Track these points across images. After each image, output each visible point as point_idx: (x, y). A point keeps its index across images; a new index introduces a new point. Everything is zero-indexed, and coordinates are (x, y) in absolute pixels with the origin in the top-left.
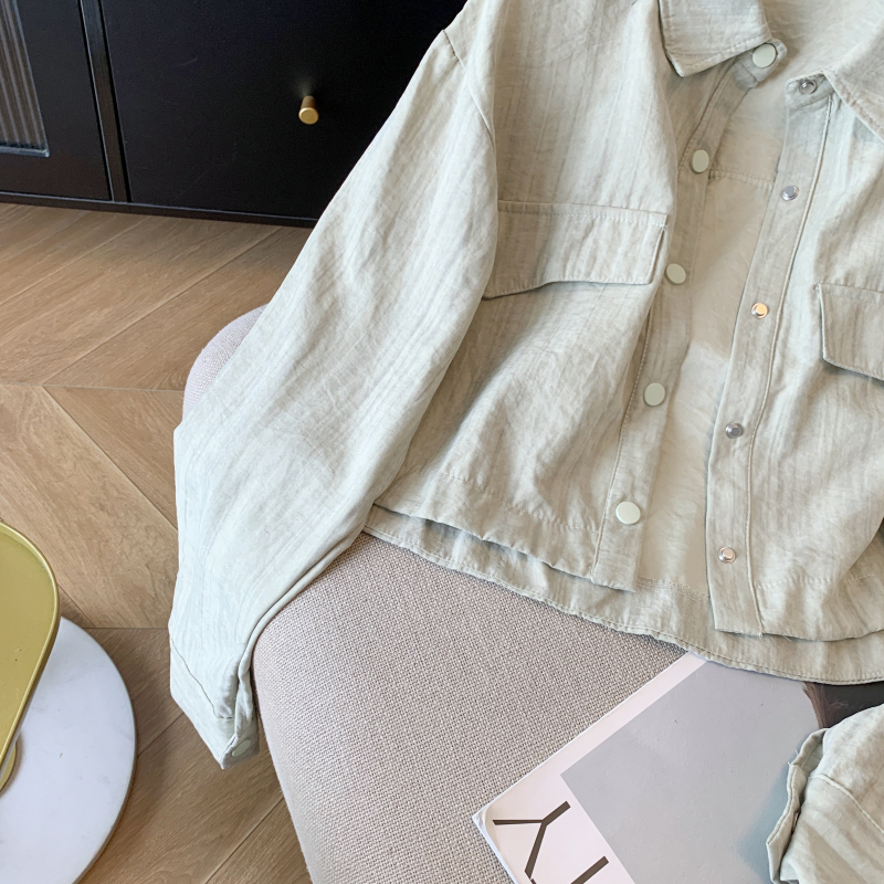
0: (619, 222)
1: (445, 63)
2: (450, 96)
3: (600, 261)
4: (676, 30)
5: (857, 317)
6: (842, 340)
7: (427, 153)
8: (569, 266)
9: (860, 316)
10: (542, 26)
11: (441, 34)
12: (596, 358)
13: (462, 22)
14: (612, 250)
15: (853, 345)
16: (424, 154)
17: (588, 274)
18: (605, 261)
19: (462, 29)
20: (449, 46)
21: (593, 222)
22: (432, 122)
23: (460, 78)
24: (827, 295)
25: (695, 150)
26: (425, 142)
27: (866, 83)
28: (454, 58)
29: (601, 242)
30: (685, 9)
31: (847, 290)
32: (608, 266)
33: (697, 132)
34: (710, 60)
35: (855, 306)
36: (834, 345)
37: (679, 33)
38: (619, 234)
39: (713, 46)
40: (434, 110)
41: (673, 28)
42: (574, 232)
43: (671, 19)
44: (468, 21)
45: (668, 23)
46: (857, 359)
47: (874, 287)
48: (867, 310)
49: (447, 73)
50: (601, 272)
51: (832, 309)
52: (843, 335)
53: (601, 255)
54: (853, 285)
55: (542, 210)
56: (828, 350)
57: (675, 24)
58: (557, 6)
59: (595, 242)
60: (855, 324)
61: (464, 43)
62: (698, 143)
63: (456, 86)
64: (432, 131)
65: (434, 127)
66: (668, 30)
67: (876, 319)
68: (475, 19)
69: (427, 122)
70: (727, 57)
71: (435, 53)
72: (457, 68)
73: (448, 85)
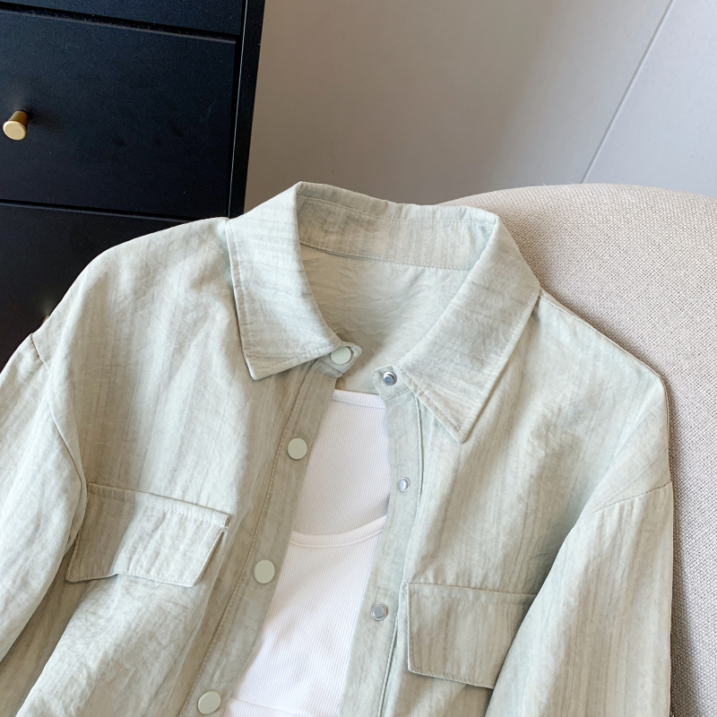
0: (186, 517)
1: (29, 366)
2: (35, 394)
3: (161, 557)
4: (253, 336)
5: (448, 617)
6: (431, 645)
7: (10, 446)
8: (135, 558)
9: (453, 616)
10: (126, 330)
11: (28, 338)
12: (130, 674)
13: (47, 328)
14: (174, 547)
15: (445, 649)
16: (6, 447)
17: (148, 571)
18: (167, 558)
19: (47, 334)
20: (33, 350)
21: (164, 515)
22: (16, 418)
23: (45, 378)
24: (415, 597)
25: (291, 439)
26: (8, 436)
27: (431, 377)
28: (38, 361)
29: (167, 539)
30: (262, 319)
31: (436, 590)
32: (168, 565)
33: (289, 423)
34: (287, 362)
35: (447, 606)
36: (420, 652)
37: (257, 339)
38: (184, 531)
39: (290, 351)
40: (19, 406)
41: (250, 334)
42: (145, 524)
43: (248, 326)
44: (53, 328)
45: (246, 330)
46: (449, 665)
47: (466, 584)
48: (460, 608)
49: (32, 374)
50: (160, 569)
51: (419, 611)
52: (432, 640)
53: (164, 551)
54: (444, 582)
55: (126, 497)
56: (412, 660)
57: (253, 331)
58: (140, 313)
59: (162, 537)
60: (447, 625)
61: (49, 347)
62: (293, 433)
63: (42, 385)
64: (15, 426)
65: (18, 423)
66: (246, 335)
67: (470, 618)
68: (60, 326)
69: (12, 417)
70: (303, 361)
71: (20, 357)
72: (42, 370)
73: (33, 384)
